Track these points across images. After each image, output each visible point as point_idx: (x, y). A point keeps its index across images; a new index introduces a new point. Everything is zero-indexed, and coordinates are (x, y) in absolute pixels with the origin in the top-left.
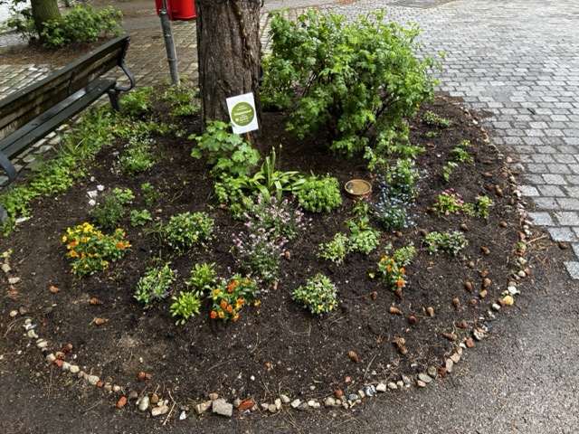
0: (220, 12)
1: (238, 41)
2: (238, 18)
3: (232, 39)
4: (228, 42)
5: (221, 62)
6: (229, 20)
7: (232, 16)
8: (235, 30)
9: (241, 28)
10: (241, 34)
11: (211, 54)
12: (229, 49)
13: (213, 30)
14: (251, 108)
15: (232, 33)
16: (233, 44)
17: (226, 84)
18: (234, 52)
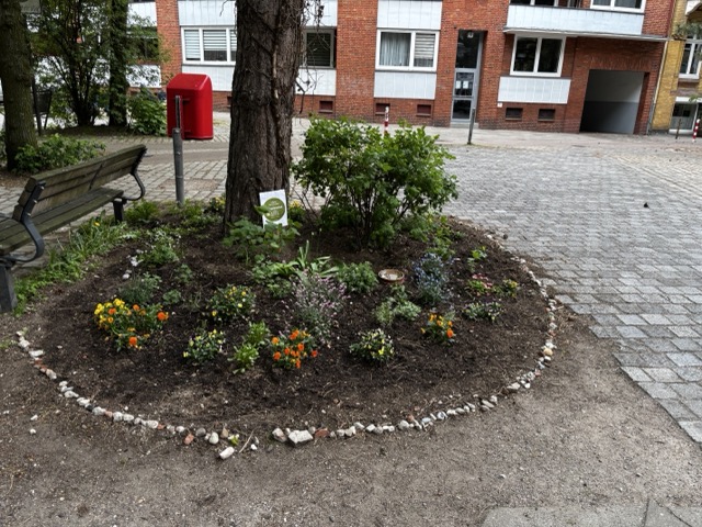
0: (259, 113)
1: (274, 141)
2: (276, 120)
3: (268, 139)
4: (264, 142)
5: (255, 160)
6: (267, 121)
7: (270, 118)
8: (272, 131)
9: (277, 129)
10: (277, 135)
11: (245, 152)
12: (264, 147)
13: (250, 130)
14: (282, 203)
15: (268, 133)
16: (269, 143)
17: (258, 181)
18: (269, 151)
